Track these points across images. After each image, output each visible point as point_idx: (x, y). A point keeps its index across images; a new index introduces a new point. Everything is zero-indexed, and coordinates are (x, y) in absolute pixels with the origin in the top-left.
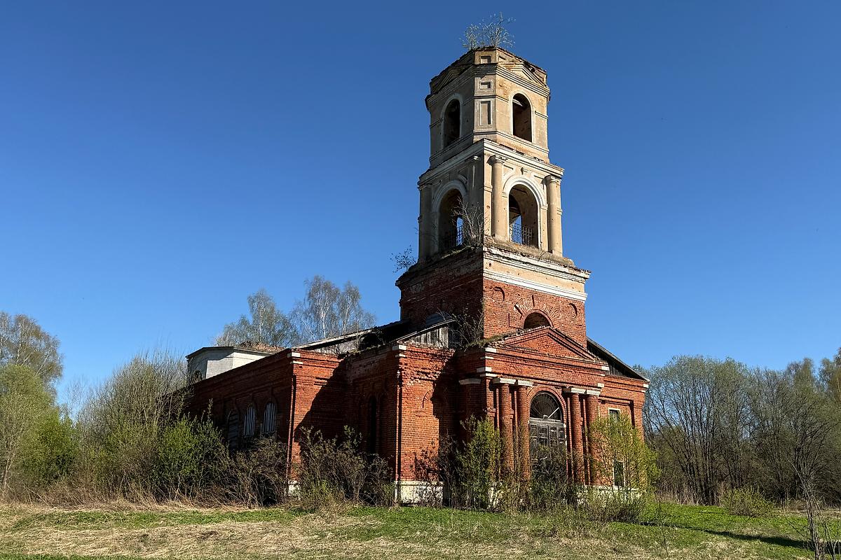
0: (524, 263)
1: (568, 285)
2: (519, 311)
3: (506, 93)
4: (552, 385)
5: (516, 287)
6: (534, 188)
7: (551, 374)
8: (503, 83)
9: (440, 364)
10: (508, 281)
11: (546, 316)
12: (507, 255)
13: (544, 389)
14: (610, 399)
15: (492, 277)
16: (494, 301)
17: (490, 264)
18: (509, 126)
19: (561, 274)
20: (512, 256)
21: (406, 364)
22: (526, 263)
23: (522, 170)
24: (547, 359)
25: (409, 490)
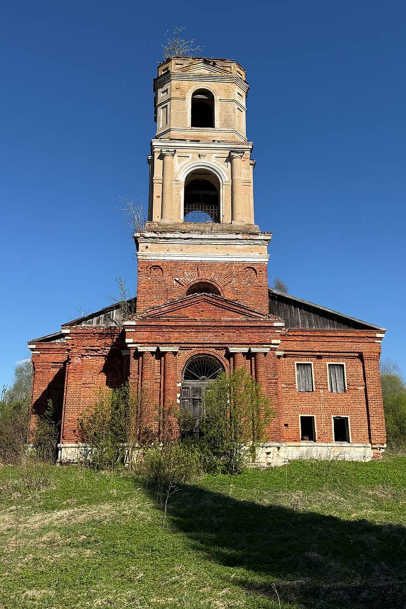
0: (185, 239)
1: (244, 251)
2: (180, 284)
3: (183, 93)
4: (212, 348)
5: (176, 263)
6: (216, 169)
7: (209, 337)
8: (179, 85)
9: (109, 341)
10: (167, 258)
11: (214, 284)
12: (164, 235)
13: (202, 352)
14: (328, 354)
15: (148, 258)
16: (149, 278)
17: (147, 247)
18: (186, 121)
19: (234, 241)
20: (168, 235)
21: (73, 345)
22: (188, 239)
23: (199, 156)
24: (200, 324)
25: (70, 451)
